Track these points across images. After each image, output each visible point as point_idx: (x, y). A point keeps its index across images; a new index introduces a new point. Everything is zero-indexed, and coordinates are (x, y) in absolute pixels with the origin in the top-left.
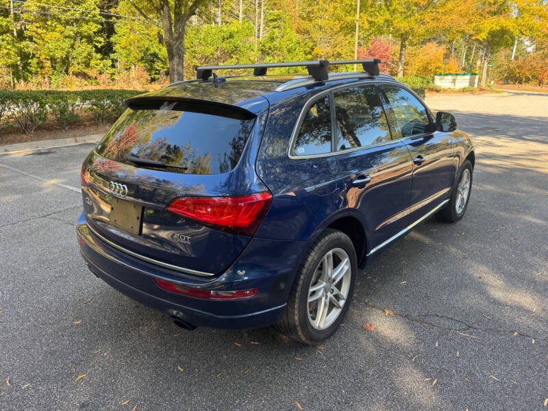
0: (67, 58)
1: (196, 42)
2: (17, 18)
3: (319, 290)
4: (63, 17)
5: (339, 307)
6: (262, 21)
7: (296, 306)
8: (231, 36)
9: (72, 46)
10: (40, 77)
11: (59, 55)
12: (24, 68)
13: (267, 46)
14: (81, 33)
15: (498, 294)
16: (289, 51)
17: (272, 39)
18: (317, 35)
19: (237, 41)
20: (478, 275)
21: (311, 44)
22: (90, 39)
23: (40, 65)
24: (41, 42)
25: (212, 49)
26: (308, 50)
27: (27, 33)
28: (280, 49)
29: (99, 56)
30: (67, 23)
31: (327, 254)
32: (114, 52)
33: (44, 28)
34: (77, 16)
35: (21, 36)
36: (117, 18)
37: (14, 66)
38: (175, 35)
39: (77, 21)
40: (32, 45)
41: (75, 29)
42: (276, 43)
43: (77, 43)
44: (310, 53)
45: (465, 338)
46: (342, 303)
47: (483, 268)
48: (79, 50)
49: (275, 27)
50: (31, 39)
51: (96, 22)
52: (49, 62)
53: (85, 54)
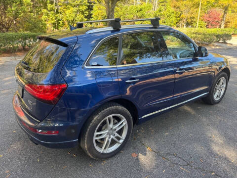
0: (74, 20)
1: (126, 13)
2: (56, 5)
3: (104, 134)
4: (73, 4)
5: (119, 143)
6: (157, 2)
7: (85, 141)
8: (141, 10)
9: (76, 16)
10: (63, 28)
11: (71, 19)
12: (58, 24)
13: (158, 14)
14: (79, 10)
15: (216, 148)
16: (168, 16)
17: (160, 11)
18: (183, 9)
19: (143, 12)
20: (210, 136)
21: (180, 13)
22: (83, 13)
23: (63, 23)
24: (64, 14)
25: (132, 16)
26: (178, 15)
27: (59, 11)
28: (164, 15)
29: (86, 19)
30: (75, 6)
31: (109, 116)
32: (92, 18)
33: (66, 8)
34: (78, 3)
35: (57, 12)
36: (94, 3)
37: (54, 24)
38: (111, 10)
39: (78, 5)
40: (61, 15)
41: (77, 9)
42: (162, 13)
43: (78, 14)
44: (179, 17)
45: (181, 171)
46: (121, 141)
47: (216, 132)
48: (78, 17)
49: (163, 5)
50: (61, 13)
51: (86, 5)
52: (67, 22)
53: (80, 19)
